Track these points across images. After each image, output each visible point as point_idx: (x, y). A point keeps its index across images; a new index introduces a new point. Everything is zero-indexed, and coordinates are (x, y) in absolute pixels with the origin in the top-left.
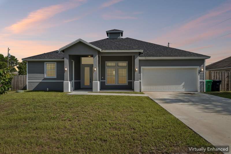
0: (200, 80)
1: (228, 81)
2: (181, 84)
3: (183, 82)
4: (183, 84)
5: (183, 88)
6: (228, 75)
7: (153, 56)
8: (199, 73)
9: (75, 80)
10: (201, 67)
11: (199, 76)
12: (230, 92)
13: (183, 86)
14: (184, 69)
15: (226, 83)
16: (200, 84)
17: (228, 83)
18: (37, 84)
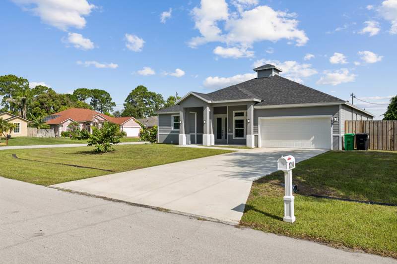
0: (333, 133)
1: (394, 135)
2: (309, 139)
3: (312, 136)
4: (312, 139)
5: (313, 144)
6: (394, 126)
7: (276, 104)
8: (332, 124)
9: (197, 133)
10: (334, 116)
11: (332, 128)
12: (396, 152)
13: (312, 141)
14: (319, 118)
15: (389, 138)
16: (334, 139)
17: (394, 138)
18: (166, 137)
